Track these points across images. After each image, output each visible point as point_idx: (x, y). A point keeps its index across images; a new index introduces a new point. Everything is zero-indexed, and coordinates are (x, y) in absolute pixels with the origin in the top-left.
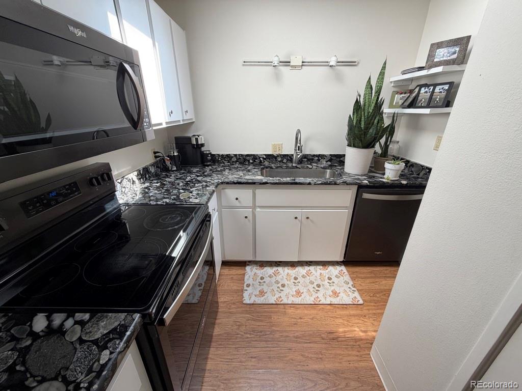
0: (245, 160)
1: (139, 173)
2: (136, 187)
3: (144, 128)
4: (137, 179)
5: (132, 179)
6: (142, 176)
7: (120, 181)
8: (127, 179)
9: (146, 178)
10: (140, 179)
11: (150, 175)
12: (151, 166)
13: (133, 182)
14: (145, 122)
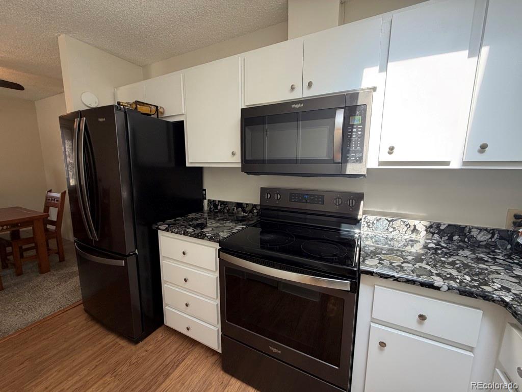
1: (434, 226)
2: (414, 236)
3: (347, 162)
4: (426, 231)
5: (415, 226)
6: (441, 233)
7: (389, 219)
8: (404, 222)
9: (450, 239)
10: (433, 234)
11: (466, 240)
12: (481, 230)
13: (415, 230)
14: (353, 157)
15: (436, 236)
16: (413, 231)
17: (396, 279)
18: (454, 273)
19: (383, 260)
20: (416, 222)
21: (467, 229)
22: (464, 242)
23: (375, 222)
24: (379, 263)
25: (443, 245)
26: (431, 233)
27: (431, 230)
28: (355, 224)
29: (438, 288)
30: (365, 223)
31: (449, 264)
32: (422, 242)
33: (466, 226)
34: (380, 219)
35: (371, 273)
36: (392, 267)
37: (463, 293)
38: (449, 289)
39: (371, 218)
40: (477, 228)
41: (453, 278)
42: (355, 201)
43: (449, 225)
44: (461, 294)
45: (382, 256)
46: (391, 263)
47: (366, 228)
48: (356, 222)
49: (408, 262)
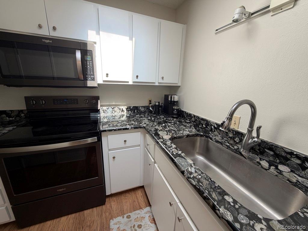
0: (200, 123)
1: (129, 108)
2: (123, 113)
3: (87, 80)
4: (126, 110)
5: (122, 109)
6: (131, 110)
7: (113, 107)
8: (118, 108)
9: (134, 112)
10: (129, 111)
11: (139, 111)
12: (142, 107)
13: (123, 111)
14: (90, 77)
15: (130, 111)
16: (122, 111)
17: (115, 130)
18: (133, 122)
19: (110, 125)
20: (123, 107)
21: (138, 107)
22: (138, 112)
23: (107, 110)
24: (109, 126)
25: (132, 114)
26: (128, 111)
27: (128, 110)
28: (97, 112)
29: (128, 129)
30: (102, 111)
31: (132, 120)
32: (126, 115)
33: (138, 106)
34: (109, 108)
35: (105, 131)
36: (113, 126)
37: (135, 128)
38: (131, 128)
39: (105, 108)
40: (141, 106)
41: (133, 124)
42: (95, 100)
43: (133, 107)
44: (134, 129)
45: (110, 123)
46: (113, 125)
47: (103, 113)
48: (98, 111)
49: (119, 123)
